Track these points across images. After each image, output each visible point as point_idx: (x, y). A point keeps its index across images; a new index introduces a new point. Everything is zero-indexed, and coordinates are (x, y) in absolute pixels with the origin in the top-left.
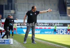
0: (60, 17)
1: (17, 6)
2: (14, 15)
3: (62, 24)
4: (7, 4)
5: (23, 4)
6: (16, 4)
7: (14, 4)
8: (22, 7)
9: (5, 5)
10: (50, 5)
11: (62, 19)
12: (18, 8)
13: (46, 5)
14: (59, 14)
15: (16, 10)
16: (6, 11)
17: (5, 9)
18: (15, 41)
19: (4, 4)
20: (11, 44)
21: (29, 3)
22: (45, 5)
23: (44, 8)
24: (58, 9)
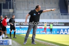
0: (61, 16)
1: (15, 5)
2: (13, 14)
3: (63, 23)
4: (5, 3)
5: (22, 2)
6: (15, 2)
7: (13, 3)
8: (21, 5)
9: (3, 4)
10: (51, 3)
11: (63, 18)
12: (17, 6)
13: (47, 4)
14: (60, 12)
15: (15, 9)
16: (4, 9)
17: (3, 8)
18: (14, 42)
19: (2, 2)
20: (9, 45)
21: (28, 1)
22: (45, 3)
23: (44, 7)
24: (59, 8)
